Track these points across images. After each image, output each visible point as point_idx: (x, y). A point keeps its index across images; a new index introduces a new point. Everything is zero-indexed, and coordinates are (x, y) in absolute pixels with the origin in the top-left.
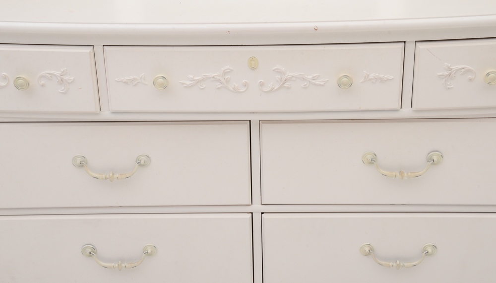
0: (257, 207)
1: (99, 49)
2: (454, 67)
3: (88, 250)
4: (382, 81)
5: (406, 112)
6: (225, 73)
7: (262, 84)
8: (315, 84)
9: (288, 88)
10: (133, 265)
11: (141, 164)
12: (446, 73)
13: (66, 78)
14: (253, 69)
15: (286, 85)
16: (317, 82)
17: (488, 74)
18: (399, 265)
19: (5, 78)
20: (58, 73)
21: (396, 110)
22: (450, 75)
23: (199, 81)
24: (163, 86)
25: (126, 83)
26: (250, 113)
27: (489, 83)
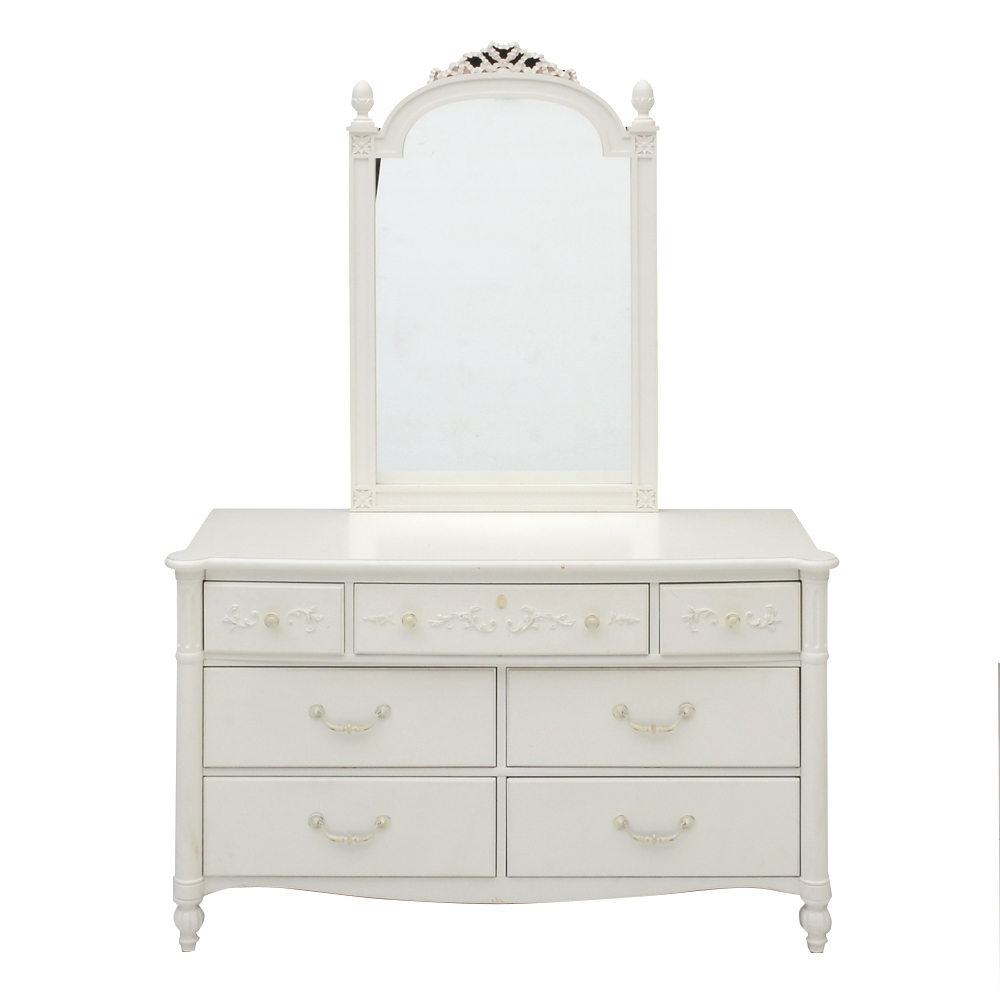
0: (502, 770)
1: (349, 587)
2: (698, 610)
3: (316, 820)
4: (630, 623)
5: (654, 658)
6: (473, 612)
7: (510, 624)
8: (563, 625)
9: (536, 629)
10: (364, 839)
11: (382, 715)
12: (690, 616)
13: (315, 616)
14: (502, 608)
15: (534, 625)
16: (565, 623)
17: (729, 617)
18: (655, 839)
19: (255, 616)
20: (307, 611)
21: (646, 655)
22: (693, 618)
23: (447, 621)
24: (411, 624)
25: (374, 622)
26: (498, 656)
27: (731, 627)
